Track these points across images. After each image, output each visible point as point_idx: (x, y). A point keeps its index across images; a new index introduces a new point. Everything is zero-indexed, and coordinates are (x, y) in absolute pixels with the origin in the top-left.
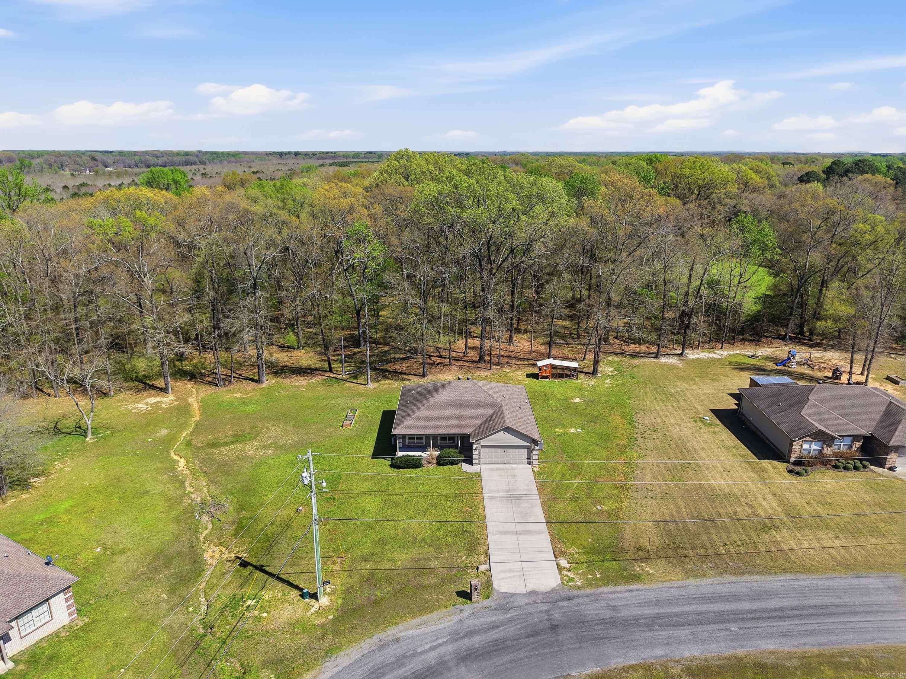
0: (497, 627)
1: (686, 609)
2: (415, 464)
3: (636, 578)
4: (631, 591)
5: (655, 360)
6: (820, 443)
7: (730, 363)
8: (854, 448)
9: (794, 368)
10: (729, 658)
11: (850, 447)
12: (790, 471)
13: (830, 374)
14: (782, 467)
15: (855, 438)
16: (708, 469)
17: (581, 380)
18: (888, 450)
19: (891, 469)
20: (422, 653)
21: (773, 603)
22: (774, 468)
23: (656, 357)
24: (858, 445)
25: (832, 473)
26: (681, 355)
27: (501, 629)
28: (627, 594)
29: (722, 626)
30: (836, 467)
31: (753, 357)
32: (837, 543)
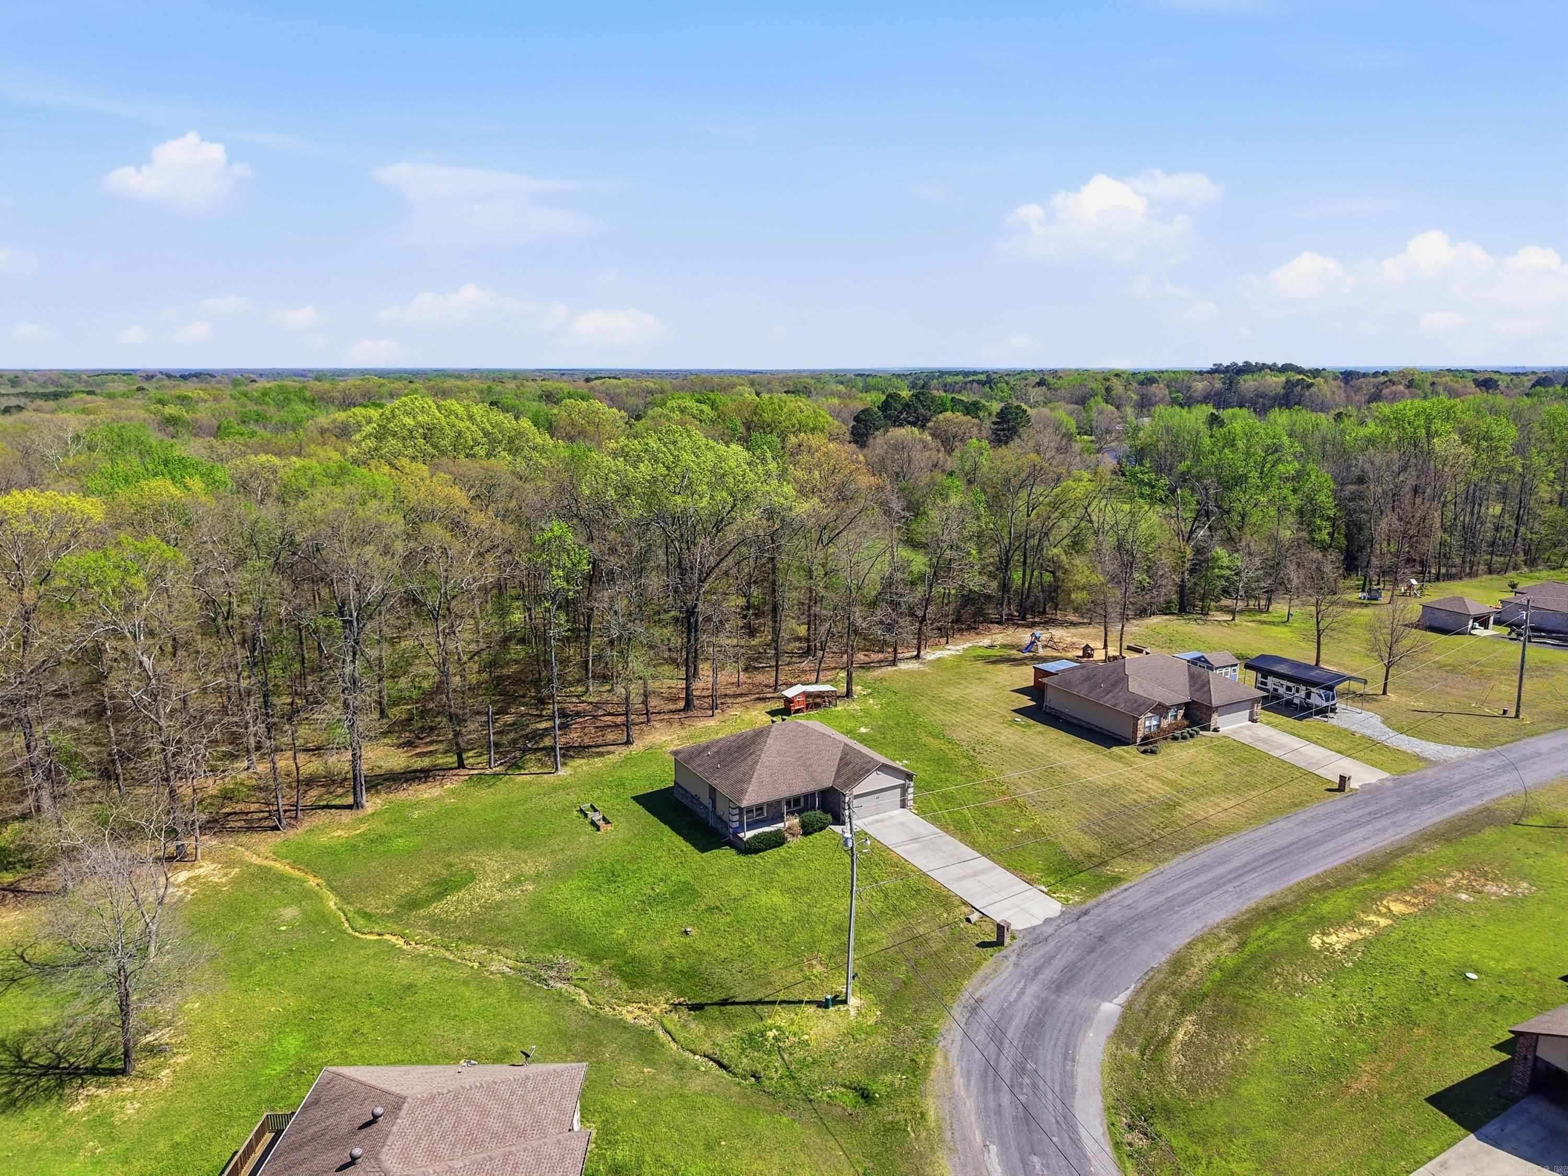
0: (1053, 957)
1: (1184, 887)
2: (777, 841)
3: (1116, 880)
4: (1126, 890)
5: (895, 668)
6: (1157, 717)
7: (977, 658)
8: (1179, 717)
9: (1041, 652)
10: (1247, 912)
11: (1176, 717)
12: (1144, 752)
13: (1080, 653)
14: (1132, 749)
15: (1179, 706)
16: (1073, 768)
17: (841, 707)
18: (1210, 710)
19: (1216, 730)
20: (1016, 1001)
21: (1236, 863)
22: (1127, 752)
23: (894, 665)
24: (1181, 712)
25: (1175, 745)
26: (917, 657)
27: (1059, 956)
28: (1126, 894)
29: (1221, 891)
30: (1175, 738)
31: (991, 647)
32: (1232, 803)
